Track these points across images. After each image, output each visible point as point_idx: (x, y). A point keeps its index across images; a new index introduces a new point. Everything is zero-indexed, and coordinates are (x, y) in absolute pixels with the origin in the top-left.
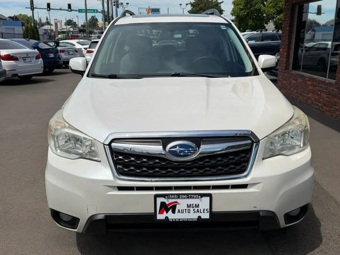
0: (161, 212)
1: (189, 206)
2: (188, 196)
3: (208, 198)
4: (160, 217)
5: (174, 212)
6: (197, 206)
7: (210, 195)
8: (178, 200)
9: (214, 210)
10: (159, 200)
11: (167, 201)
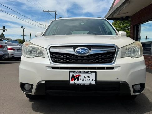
0: (72, 80)
1: (85, 77)
2: (85, 72)
3: (95, 73)
4: (72, 82)
5: (78, 80)
6: (89, 77)
7: (95, 72)
8: (80, 74)
9: (97, 80)
10: (71, 74)
11: (75, 75)
